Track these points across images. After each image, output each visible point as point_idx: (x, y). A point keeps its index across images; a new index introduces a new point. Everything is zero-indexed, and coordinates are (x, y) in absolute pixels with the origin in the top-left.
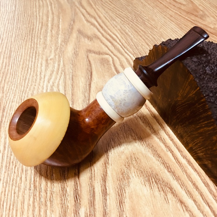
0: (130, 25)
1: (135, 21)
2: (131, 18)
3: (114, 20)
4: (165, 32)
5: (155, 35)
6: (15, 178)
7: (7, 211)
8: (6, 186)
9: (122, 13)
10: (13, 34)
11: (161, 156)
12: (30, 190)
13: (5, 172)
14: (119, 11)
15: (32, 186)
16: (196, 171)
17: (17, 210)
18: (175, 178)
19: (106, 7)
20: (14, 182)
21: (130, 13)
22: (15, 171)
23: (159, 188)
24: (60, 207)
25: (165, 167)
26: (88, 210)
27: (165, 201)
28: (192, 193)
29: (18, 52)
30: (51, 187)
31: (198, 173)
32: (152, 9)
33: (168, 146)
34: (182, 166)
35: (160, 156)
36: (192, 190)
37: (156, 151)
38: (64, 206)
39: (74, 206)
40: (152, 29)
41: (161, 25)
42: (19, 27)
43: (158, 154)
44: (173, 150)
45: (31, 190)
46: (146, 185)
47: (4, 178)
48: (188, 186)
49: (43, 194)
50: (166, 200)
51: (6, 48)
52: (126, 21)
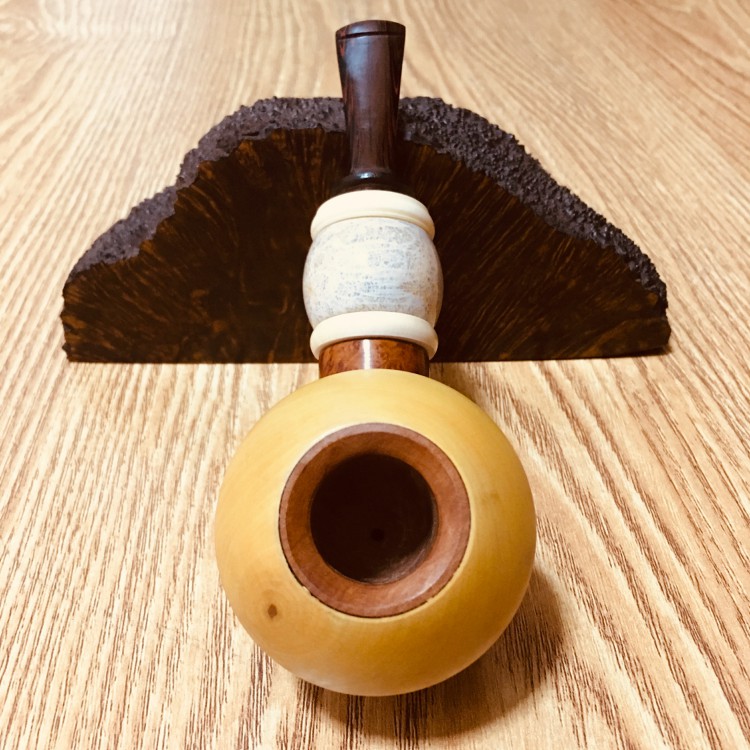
0: (552, 125)
1: (571, 113)
2: (558, 103)
3: (500, 104)
4: (670, 161)
5: (632, 167)
6: (68, 567)
7: (19, 674)
8: (32, 589)
9: (531, 82)
10: (153, 109)
11: (586, 578)
12: (108, 614)
13: (38, 544)
14: (521, 76)
15: (118, 603)
16: (705, 649)
17: (50, 676)
18: (625, 662)
19: (479, 60)
20: (62, 580)
21: (558, 86)
22: (72, 547)
23: (561, 689)
24: (197, 692)
25: (595, 620)
26: (292, 720)
27: (573, 737)
28: (680, 725)
29: (158, 167)
30: (179, 618)
31: (713, 660)
32: (640, 82)
33: (618, 545)
34: (657, 623)
35: (581, 575)
36: (678, 716)
37: (572, 558)
38: (211, 690)
39: (247, 695)
40: (627, 147)
41: (661, 139)
42: (177, 89)
43: (574, 569)
44: (633, 563)
45: (111, 615)
46: (515, 669)
47: (31, 561)
48: (668, 700)
49: (149, 636)
50: (579, 733)
51: (123, 149)
52: (538, 112)
